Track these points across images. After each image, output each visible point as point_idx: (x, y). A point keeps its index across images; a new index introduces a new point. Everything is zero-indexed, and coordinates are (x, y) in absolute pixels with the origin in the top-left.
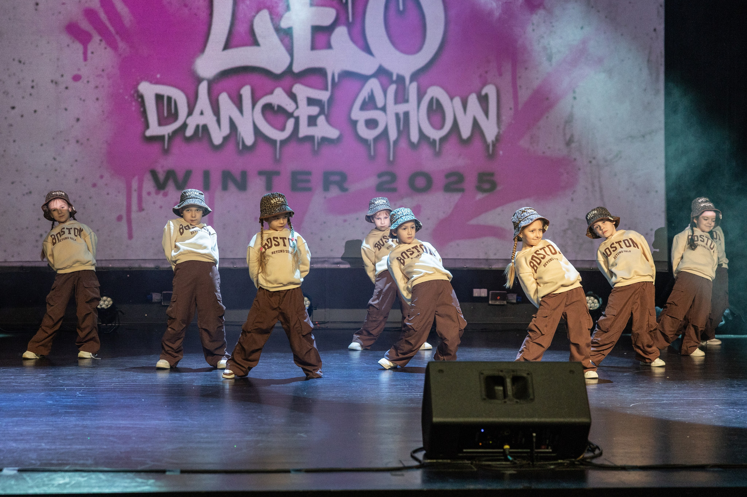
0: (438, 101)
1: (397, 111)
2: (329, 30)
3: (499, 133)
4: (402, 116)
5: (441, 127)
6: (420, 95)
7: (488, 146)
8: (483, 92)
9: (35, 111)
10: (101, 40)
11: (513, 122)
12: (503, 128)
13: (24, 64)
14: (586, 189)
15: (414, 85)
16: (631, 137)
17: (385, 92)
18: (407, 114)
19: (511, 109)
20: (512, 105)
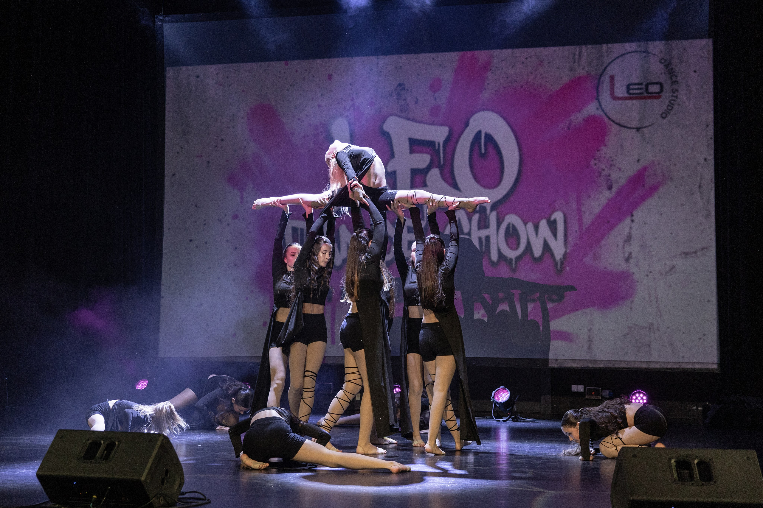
0: (514, 226)
1: (480, 236)
2: (425, 172)
3: (566, 251)
4: (484, 240)
5: (517, 247)
6: (499, 222)
7: (556, 263)
8: (552, 218)
9: (206, 243)
10: (253, 188)
11: (578, 242)
12: (569, 248)
13: (199, 207)
14: (644, 299)
15: (494, 213)
16: (684, 253)
17: (470, 219)
18: (488, 238)
19: (576, 231)
20: (576, 227)
